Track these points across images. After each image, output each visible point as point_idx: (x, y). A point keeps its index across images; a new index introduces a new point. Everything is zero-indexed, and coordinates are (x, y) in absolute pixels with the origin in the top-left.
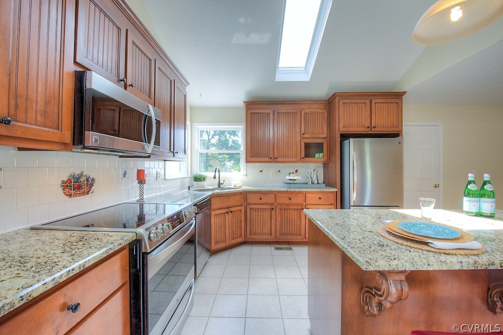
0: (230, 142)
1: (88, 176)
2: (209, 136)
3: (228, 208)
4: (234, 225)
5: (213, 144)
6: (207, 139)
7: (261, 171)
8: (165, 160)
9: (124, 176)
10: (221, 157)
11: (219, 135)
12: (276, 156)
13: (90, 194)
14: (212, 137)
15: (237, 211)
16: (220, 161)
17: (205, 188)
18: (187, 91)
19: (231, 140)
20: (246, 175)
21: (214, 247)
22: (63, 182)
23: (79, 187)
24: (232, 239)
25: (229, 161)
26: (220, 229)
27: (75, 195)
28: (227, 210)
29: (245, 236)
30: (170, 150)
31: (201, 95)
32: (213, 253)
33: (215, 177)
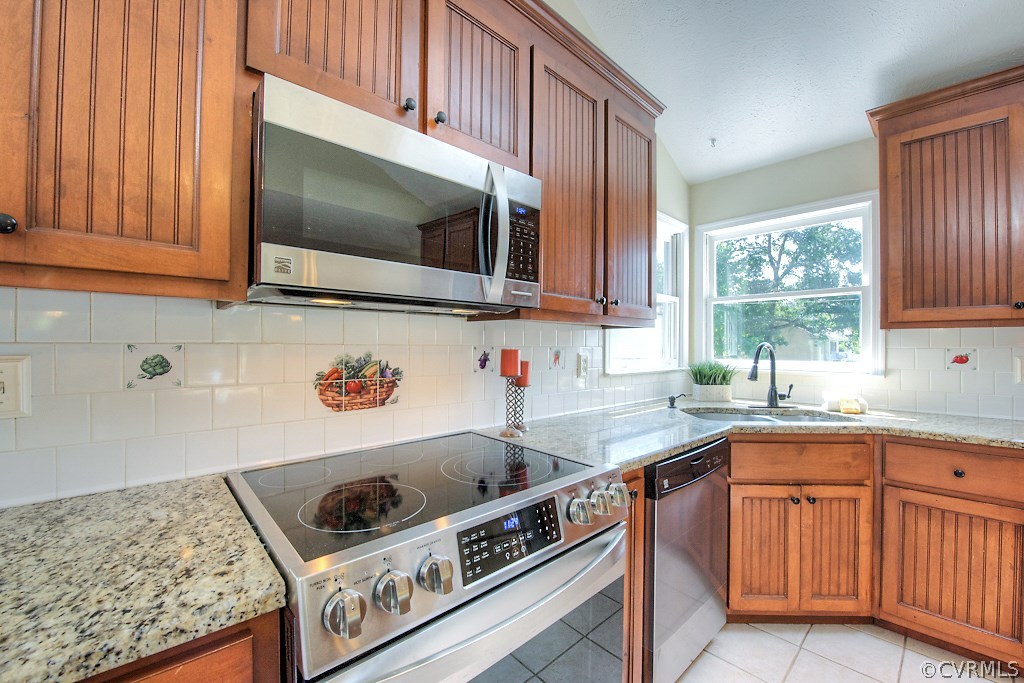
0: (841, 279)
1: (384, 363)
2: (776, 270)
3: (799, 484)
4: (825, 548)
5: (790, 289)
6: (772, 279)
7: (963, 358)
8: (604, 327)
9: (483, 366)
10: (811, 318)
11: (805, 266)
13: (388, 406)
14: (786, 273)
15: (840, 500)
16: (809, 329)
17: (726, 406)
18: (656, 131)
19: (843, 274)
20: (886, 372)
21: (739, 602)
22: (320, 376)
23: (361, 390)
24: (814, 595)
25: (838, 328)
26: (765, 550)
27: (351, 406)
28: (794, 491)
29: (877, 600)
30: (592, 296)
31: (713, 140)
32: (737, 619)
33: (754, 376)
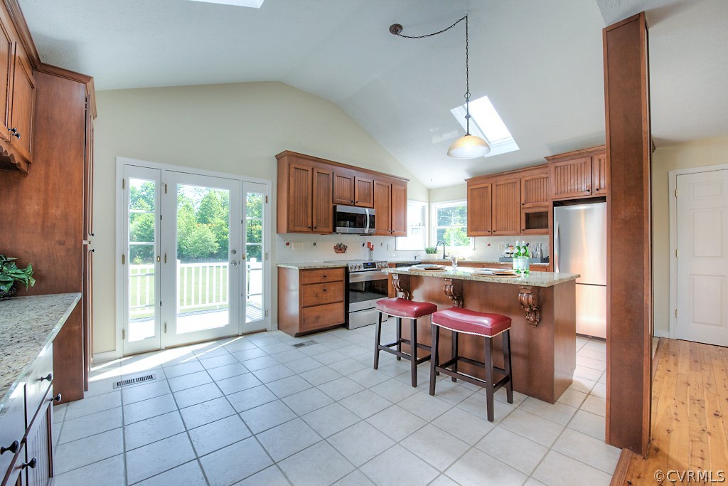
1: (344, 245)
7: (489, 245)
9: (363, 246)
12: (494, 229)
13: (345, 253)
20: (474, 249)
22: (334, 247)
23: (341, 250)
27: (339, 253)
30: (389, 231)
